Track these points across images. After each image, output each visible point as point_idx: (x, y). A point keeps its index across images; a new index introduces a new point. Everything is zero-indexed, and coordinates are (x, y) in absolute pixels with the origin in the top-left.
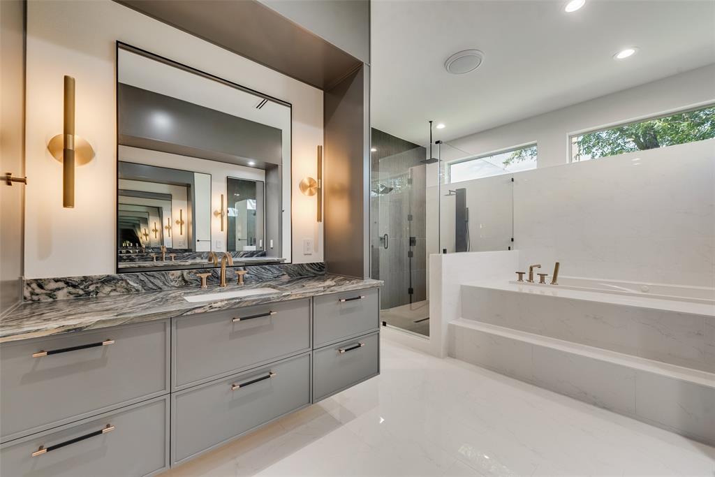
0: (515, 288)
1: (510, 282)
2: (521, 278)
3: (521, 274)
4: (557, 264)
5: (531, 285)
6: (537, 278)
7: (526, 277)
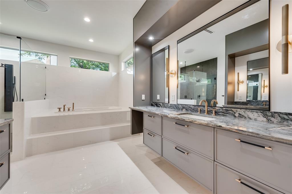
0: (57, 115)
1: (55, 113)
2: (60, 110)
3: (60, 109)
4: (73, 103)
5: (64, 112)
6: (66, 109)
7: (62, 110)
